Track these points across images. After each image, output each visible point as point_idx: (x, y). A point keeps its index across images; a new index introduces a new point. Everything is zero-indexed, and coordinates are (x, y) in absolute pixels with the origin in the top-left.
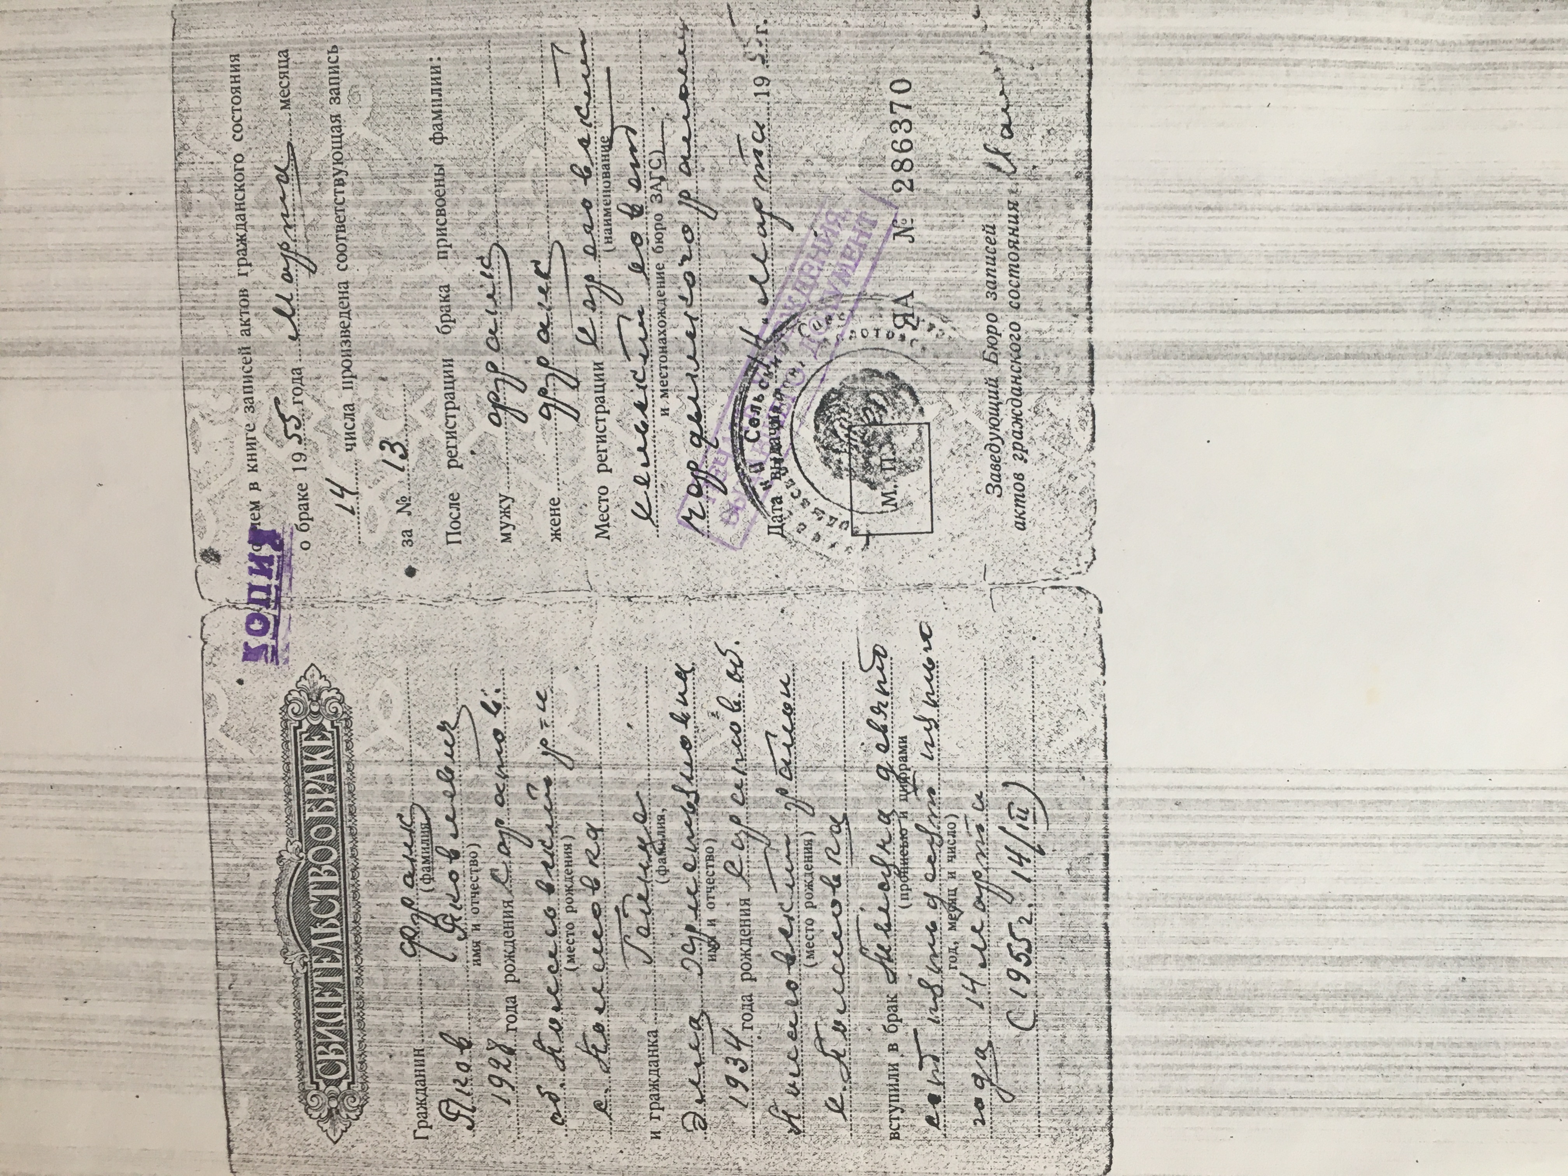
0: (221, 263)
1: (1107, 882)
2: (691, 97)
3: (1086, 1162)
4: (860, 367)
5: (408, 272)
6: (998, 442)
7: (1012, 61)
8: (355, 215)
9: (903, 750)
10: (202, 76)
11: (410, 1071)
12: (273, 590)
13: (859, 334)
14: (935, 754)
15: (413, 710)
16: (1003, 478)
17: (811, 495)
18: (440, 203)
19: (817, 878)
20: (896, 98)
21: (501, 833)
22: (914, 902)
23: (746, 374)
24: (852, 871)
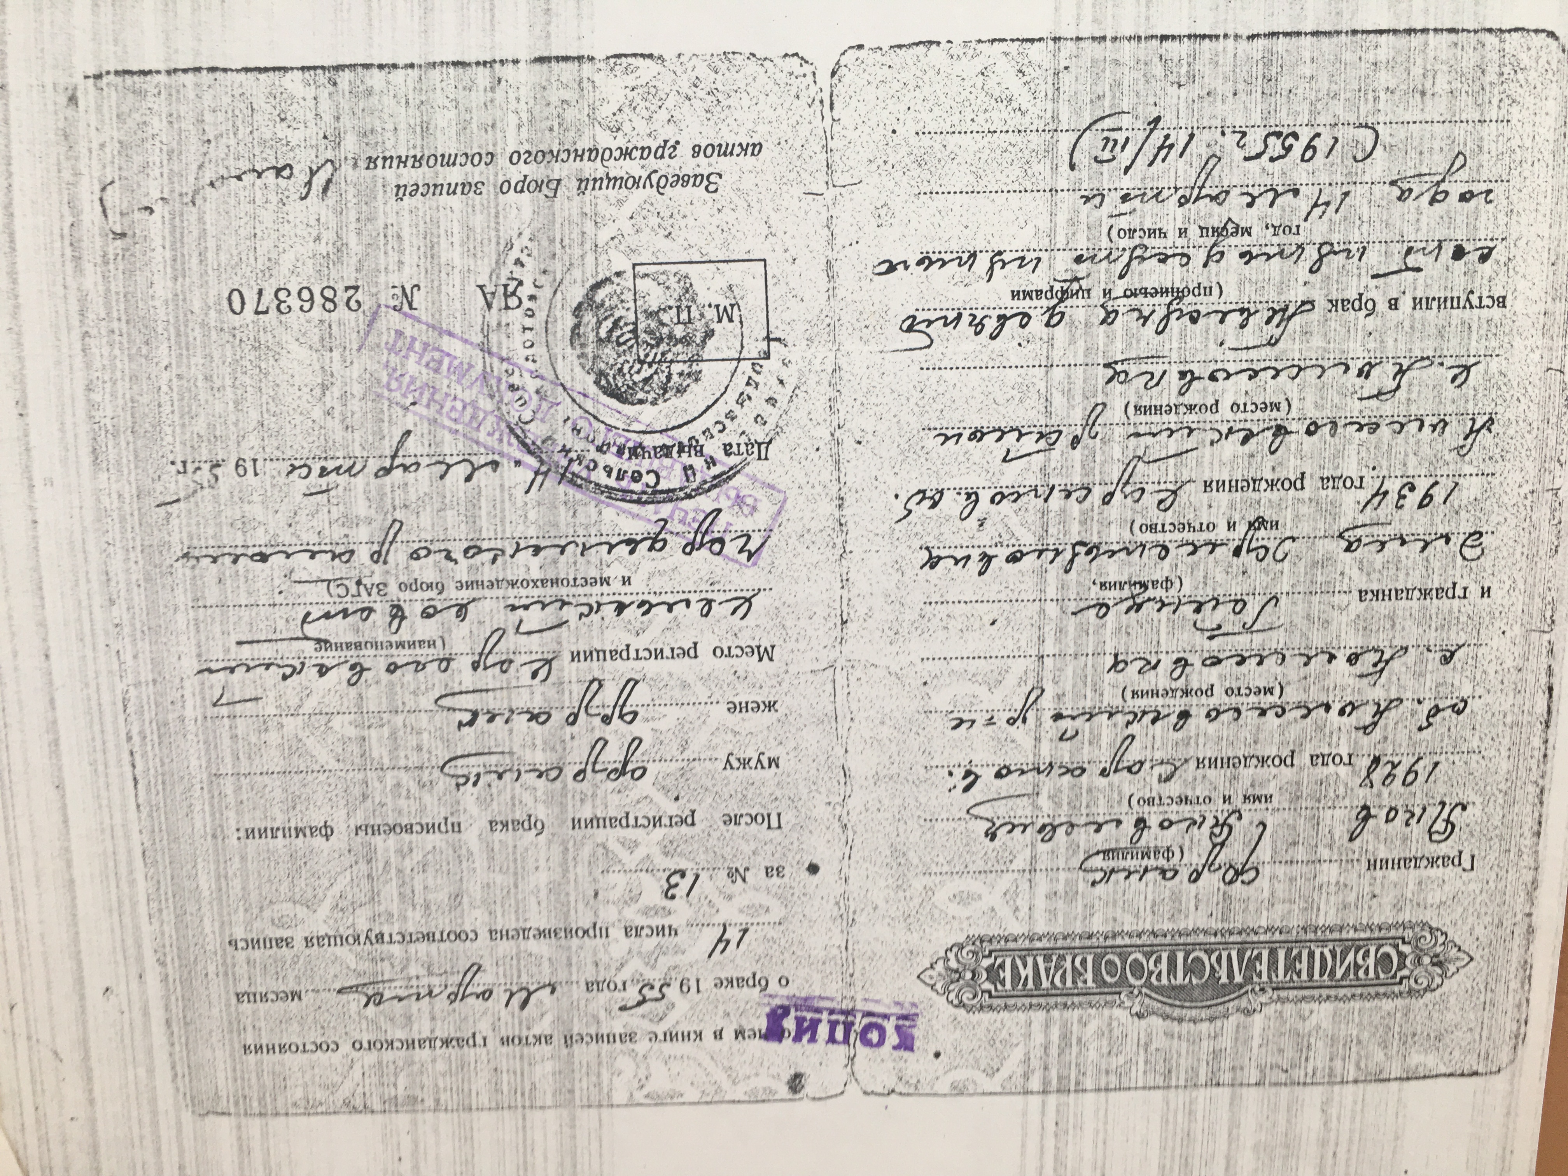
0: (472, 1066)
1: (1196, 36)
2: (264, 550)
3: (1543, 61)
4: (569, 350)
5: (477, 864)
6: (655, 178)
7: (201, 166)
8: (415, 922)
9: (1027, 294)
10: (269, 1083)
11: (1393, 875)
12: (834, 1017)
13: (529, 352)
14: (1036, 255)
15: (972, 868)
16: (698, 171)
17: (720, 410)
18: (398, 830)
19: (1181, 399)
20: (250, 307)
21: (1116, 771)
22: (1214, 280)
23: (580, 486)
24: (1175, 357)
